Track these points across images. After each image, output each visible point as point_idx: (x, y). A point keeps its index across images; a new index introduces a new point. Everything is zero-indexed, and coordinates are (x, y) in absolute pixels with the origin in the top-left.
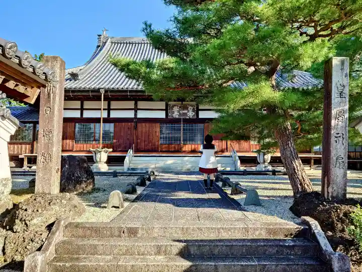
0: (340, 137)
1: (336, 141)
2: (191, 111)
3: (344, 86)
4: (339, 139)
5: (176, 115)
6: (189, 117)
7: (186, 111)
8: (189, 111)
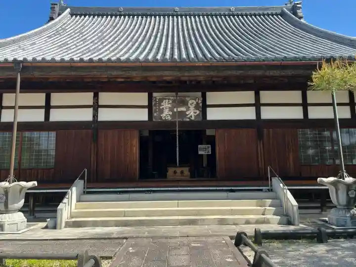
2: (192, 108)
5: (166, 115)
6: (189, 118)
7: (183, 109)
8: (188, 109)
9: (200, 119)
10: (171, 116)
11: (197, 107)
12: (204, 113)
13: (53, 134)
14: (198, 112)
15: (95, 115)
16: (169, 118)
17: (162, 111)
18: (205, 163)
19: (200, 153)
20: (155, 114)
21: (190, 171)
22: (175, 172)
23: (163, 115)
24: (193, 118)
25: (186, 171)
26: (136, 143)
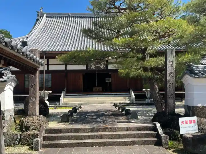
0: (171, 85)
1: (170, 87)
2: (102, 64)
3: (172, 61)
4: (171, 86)
5: (93, 67)
6: (102, 68)
7: (99, 65)
8: (101, 65)
9: (106, 69)
10: (95, 68)
11: (104, 64)
12: (107, 67)
13: (50, 75)
14: (105, 66)
15: (66, 67)
16: (94, 68)
17: (91, 66)
18: (108, 85)
19: (106, 81)
20: (89, 67)
21: (102, 89)
22: (96, 89)
23: (92, 67)
24: (103, 68)
25: (101, 88)
26: (81, 77)
